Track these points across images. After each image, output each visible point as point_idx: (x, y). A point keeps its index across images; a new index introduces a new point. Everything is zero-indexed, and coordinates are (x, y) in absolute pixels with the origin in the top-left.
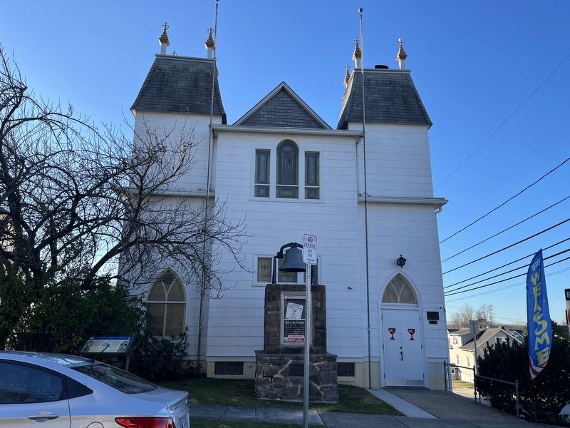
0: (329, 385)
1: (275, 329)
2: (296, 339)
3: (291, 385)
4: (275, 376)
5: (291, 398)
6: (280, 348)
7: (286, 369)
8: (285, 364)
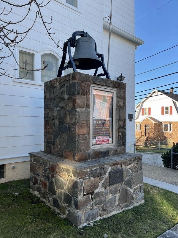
0: (138, 186)
1: (84, 131)
2: (103, 141)
3: (110, 196)
4: (96, 191)
5: (110, 212)
6: (89, 153)
7: (107, 179)
8: (105, 173)
